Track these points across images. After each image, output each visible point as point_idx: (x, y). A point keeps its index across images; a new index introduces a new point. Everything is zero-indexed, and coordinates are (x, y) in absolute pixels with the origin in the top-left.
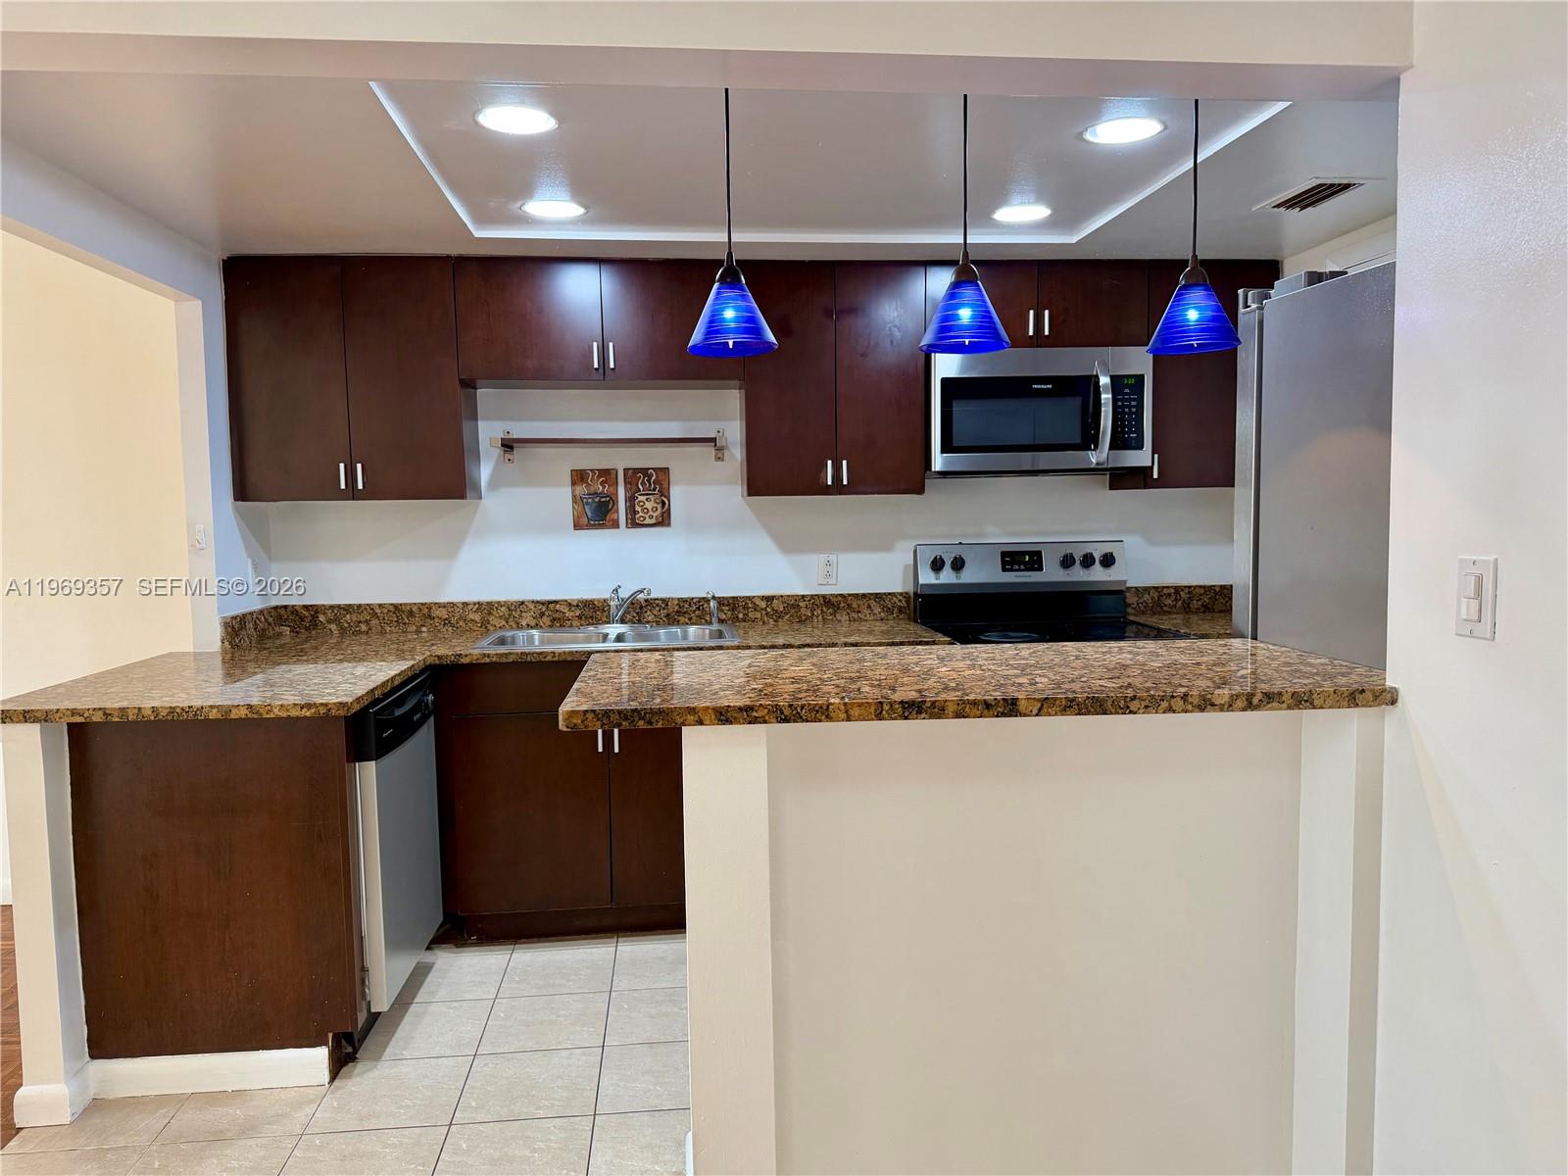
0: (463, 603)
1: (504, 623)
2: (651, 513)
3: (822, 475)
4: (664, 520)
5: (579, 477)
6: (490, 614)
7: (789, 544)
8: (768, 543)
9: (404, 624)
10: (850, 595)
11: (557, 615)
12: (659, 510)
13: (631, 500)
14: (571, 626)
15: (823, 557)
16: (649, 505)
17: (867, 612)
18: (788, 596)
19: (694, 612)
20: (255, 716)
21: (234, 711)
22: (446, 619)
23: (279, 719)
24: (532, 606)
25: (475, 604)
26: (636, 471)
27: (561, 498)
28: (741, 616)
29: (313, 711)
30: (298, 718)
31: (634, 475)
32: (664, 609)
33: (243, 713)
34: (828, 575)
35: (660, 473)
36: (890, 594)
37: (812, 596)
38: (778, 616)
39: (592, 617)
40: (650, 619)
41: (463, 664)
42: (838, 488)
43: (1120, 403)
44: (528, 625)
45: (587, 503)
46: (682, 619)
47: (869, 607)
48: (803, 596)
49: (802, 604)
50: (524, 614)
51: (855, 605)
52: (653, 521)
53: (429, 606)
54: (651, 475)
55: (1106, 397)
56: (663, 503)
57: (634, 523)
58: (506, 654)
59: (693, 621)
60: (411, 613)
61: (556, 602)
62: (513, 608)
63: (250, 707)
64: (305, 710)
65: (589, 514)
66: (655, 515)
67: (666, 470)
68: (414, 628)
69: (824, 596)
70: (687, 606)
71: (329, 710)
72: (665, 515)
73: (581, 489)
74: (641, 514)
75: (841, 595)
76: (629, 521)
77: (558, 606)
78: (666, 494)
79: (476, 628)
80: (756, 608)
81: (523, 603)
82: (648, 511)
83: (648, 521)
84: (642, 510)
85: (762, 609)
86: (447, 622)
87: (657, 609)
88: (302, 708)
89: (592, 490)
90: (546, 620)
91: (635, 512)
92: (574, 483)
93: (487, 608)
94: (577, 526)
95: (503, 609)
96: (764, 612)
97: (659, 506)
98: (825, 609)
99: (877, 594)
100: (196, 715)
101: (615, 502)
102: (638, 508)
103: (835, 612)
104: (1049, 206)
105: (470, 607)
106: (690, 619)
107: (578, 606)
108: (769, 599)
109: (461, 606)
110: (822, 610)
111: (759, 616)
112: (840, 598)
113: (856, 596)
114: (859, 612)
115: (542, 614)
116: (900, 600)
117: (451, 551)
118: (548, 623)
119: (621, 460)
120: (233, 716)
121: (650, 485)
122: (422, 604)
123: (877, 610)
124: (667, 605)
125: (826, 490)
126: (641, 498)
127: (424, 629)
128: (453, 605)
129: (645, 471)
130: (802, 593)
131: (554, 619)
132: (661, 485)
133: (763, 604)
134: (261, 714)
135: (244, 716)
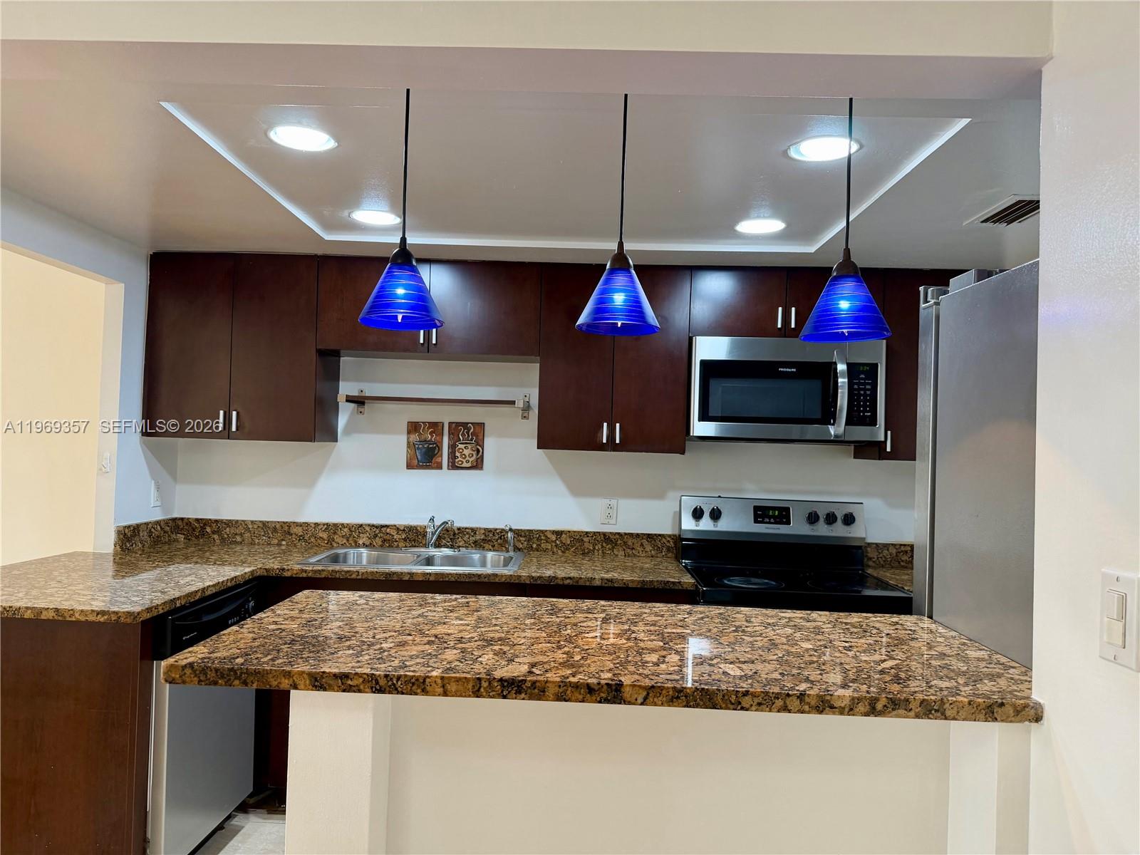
0: (315, 524)
1: (345, 541)
2: (467, 458)
3: (599, 435)
4: (478, 465)
5: (413, 427)
6: (335, 533)
7: (577, 490)
8: (559, 486)
9: (269, 538)
10: (626, 534)
11: (388, 537)
12: (475, 456)
13: (453, 448)
14: (398, 546)
15: (607, 501)
16: (466, 452)
17: (641, 549)
18: (575, 532)
19: (497, 541)
20: (60, 618)
21: (44, 613)
22: (301, 536)
23: (78, 622)
24: (368, 529)
25: (324, 525)
26: (458, 424)
27: (398, 444)
28: (535, 546)
29: (106, 617)
30: (93, 622)
31: (456, 428)
32: (473, 536)
33: (51, 615)
34: (609, 516)
35: (477, 427)
36: (660, 535)
37: (594, 533)
38: (565, 548)
39: (414, 540)
40: (461, 544)
42: (611, 446)
43: (856, 387)
44: (364, 544)
45: (418, 448)
46: (487, 546)
47: (642, 545)
48: (587, 533)
49: (586, 539)
50: (361, 535)
51: (630, 543)
52: (469, 465)
53: (289, 525)
54: (469, 430)
55: (842, 381)
56: (478, 451)
57: (454, 466)
59: (496, 548)
60: (275, 530)
61: (387, 526)
62: (353, 529)
63: (57, 610)
64: (100, 616)
65: (419, 457)
66: (471, 460)
67: (482, 425)
68: (276, 541)
69: (604, 534)
70: (491, 535)
71: (119, 618)
72: (479, 460)
73: (415, 437)
74: (460, 459)
75: (619, 534)
76: (450, 464)
77: (388, 530)
78: (481, 443)
79: (323, 544)
80: (547, 538)
81: (361, 526)
82: (466, 457)
83: (465, 465)
84: (461, 456)
85: (552, 541)
86: (301, 538)
87: (467, 536)
88: (98, 614)
89: (423, 438)
90: (378, 541)
91: (455, 457)
92: (409, 433)
93: (333, 528)
94: (409, 466)
95: (346, 530)
96: (554, 544)
97: (474, 453)
98: (604, 544)
99: (649, 534)
100: (14, 614)
101: (440, 449)
102: (458, 454)
103: (613, 548)
104: (784, 221)
105: (320, 527)
106: (493, 546)
107: (404, 530)
108: (559, 533)
109: (313, 526)
110: (602, 545)
111: (550, 547)
112: (618, 537)
113: (631, 535)
114: (633, 549)
115: (376, 536)
116: (668, 541)
117: (311, 482)
118: (380, 543)
119: (446, 416)
120: (43, 617)
121: (469, 436)
122: (284, 522)
123: (649, 548)
124: (475, 533)
125: (601, 447)
126: (460, 446)
127: (284, 543)
128: (307, 524)
129: (465, 425)
130: (587, 530)
131: (385, 540)
132: (477, 436)
133: (554, 538)
134: (65, 617)
135: (51, 618)
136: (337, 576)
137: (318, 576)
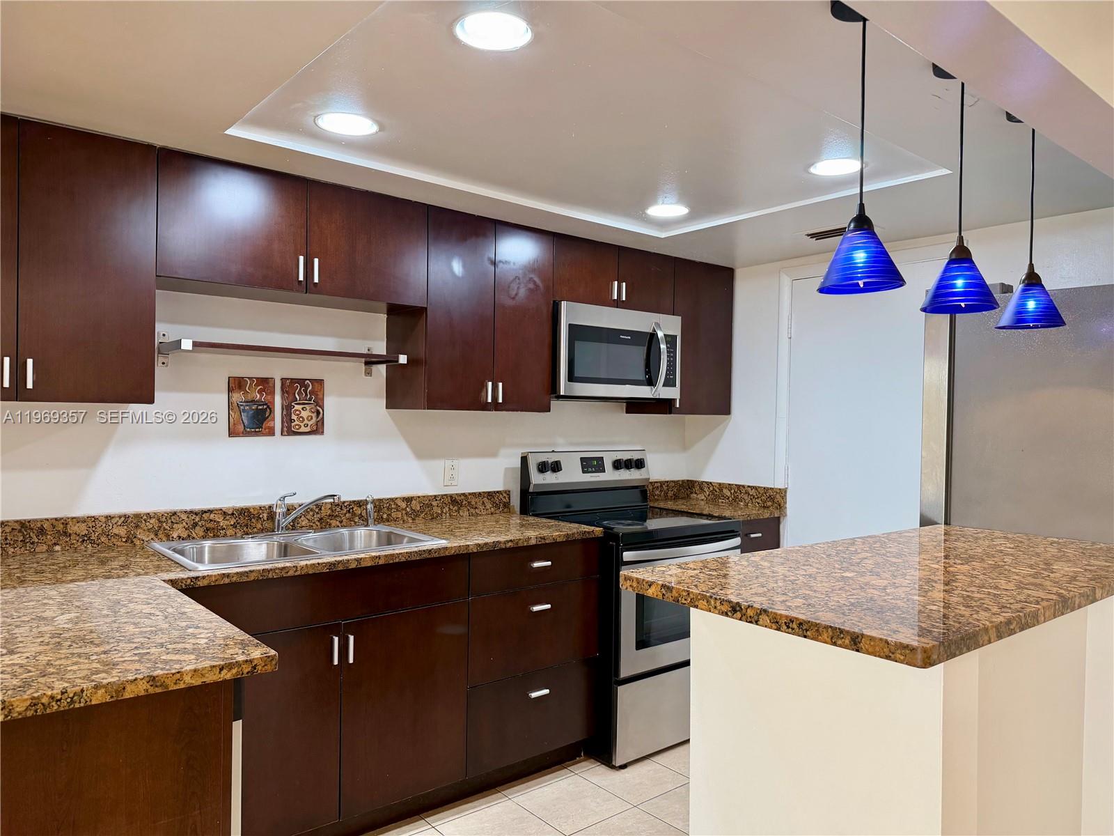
0: (107, 517)
1: (153, 536)
2: (306, 422)
3: (483, 394)
4: (318, 429)
5: (236, 384)
6: (137, 527)
7: (422, 452)
8: (404, 448)
9: (33, 543)
10: (470, 494)
11: (211, 525)
12: (314, 419)
13: (287, 409)
14: (225, 535)
15: (449, 463)
16: (305, 414)
17: (482, 508)
18: (424, 497)
19: (345, 514)
20: (159, 690)
21: (129, 688)
22: (85, 535)
23: (191, 689)
24: (184, 517)
25: (120, 517)
26: (293, 381)
27: (218, 402)
28: (385, 516)
29: (234, 671)
30: (216, 684)
31: (290, 386)
32: (318, 513)
33: (141, 689)
34: (452, 478)
35: (316, 385)
36: (498, 492)
37: (442, 496)
38: (415, 515)
39: (247, 526)
40: (303, 524)
41: (200, 587)
42: (496, 406)
44: (180, 537)
45: (244, 411)
46: (334, 522)
47: (483, 503)
48: (435, 496)
49: (434, 503)
50: (175, 526)
51: (473, 503)
52: (308, 429)
53: (65, 522)
54: (306, 387)
55: (663, 346)
56: (318, 412)
57: (289, 431)
58: (246, 572)
59: (344, 523)
60: (42, 531)
61: (210, 511)
62: (164, 519)
63: (152, 679)
64: (225, 671)
65: (246, 422)
66: (310, 423)
67: (320, 382)
68: (45, 547)
69: (451, 496)
70: (338, 509)
71: (254, 667)
72: (320, 424)
73: (238, 397)
74: (297, 422)
75: (464, 494)
76: (285, 429)
77: (212, 516)
78: (321, 404)
79: (119, 544)
80: (398, 508)
81: (175, 513)
82: (304, 420)
83: (303, 429)
84: (298, 419)
85: (403, 509)
86: (86, 539)
87: (311, 513)
88: (221, 669)
89: (250, 398)
90: (199, 531)
91: (291, 421)
92: (230, 390)
93: (134, 521)
94: (232, 433)
95: (152, 521)
96: (404, 512)
97: (314, 415)
98: (451, 507)
99: (489, 492)
100: (72, 701)
101: (272, 411)
102: (294, 417)
103: (459, 509)
104: (688, 206)
105: (114, 521)
106: (341, 522)
107: (233, 514)
108: (408, 500)
109: (104, 520)
110: (449, 508)
111: (400, 516)
112: (463, 497)
113: (474, 494)
114: (476, 508)
115: (195, 525)
116: (505, 497)
117: (92, 461)
118: (201, 533)
119: (278, 370)
120: (127, 695)
121: (306, 395)
122: (56, 519)
123: (489, 505)
124: (320, 509)
125: (485, 407)
126: (297, 407)
127: (57, 548)
128: (94, 519)
129: (302, 382)
130: (435, 494)
131: (208, 529)
132: (317, 395)
133: (403, 505)
134: (167, 687)
135: (142, 693)
136: (270, 576)
137: (245, 579)
